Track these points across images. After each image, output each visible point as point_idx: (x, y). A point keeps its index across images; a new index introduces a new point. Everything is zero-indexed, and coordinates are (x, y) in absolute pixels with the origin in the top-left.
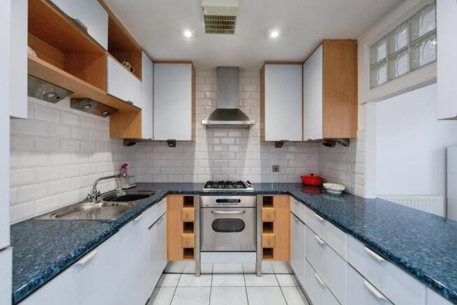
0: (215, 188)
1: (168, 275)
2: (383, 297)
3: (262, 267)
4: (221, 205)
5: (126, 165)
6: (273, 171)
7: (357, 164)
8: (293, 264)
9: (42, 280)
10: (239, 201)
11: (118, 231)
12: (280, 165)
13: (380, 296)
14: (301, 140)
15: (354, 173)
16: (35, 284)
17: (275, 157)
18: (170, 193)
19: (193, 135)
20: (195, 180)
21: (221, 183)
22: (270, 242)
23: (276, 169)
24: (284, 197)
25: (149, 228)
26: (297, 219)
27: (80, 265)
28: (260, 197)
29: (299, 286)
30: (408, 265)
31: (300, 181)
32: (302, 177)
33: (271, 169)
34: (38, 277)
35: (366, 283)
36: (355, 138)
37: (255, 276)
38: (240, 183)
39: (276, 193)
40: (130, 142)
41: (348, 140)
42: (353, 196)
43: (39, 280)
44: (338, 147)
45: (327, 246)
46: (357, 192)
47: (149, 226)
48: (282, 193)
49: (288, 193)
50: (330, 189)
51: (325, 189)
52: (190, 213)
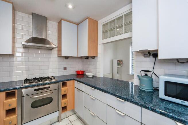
0: (32, 83)
2: (125, 115)
3: (62, 116)
4: (38, 92)
6: (64, 70)
7: (98, 66)
8: (76, 110)
10: (49, 87)
12: (67, 67)
13: (123, 115)
14: (77, 56)
15: (97, 69)
17: (65, 64)
19: (13, 51)
20: (14, 79)
21: (35, 79)
22: (65, 104)
23: (65, 69)
24: (72, 81)
26: (79, 90)
28: (61, 83)
29: (79, 118)
30: (135, 101)
31: (76, 73)
32: (76, 71)
33: (63, 69)
35: (117, 111)
36: (97, 56)
37: (58, 123)
38: (48, 78)
39: (68, 80)
41: (94, 57)
42: (96, 77)
44: (90, 59)
45: (96, 100)
46: (98, 76)
48: (71, 80)
49: (74, 79)
50: (89, 75)
51: (87, 75)
52: (13, 102)
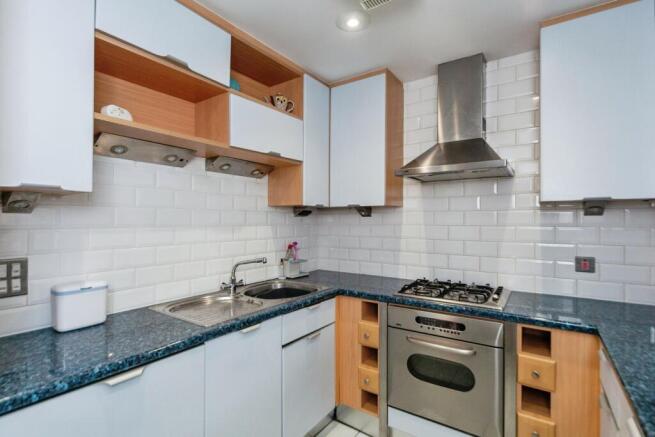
1: (340, 425)
4: (425, 328)
5: (296, 243)
6: (578, 270)
9: (35, 396)
10: (462, 327)
11: (202, 343)
12: (598, 257)
16: (22, 401)
18: (340, 293)
25: (283, 346)
27: (108, 385)
33: (573, 265)
34: (29, 392)
39: (558, 325)
40: (303, 211)
43: (30, 396)
47: (284, 343)
48: (578, 330)
49: (595, 332)
52: (372, 331)
